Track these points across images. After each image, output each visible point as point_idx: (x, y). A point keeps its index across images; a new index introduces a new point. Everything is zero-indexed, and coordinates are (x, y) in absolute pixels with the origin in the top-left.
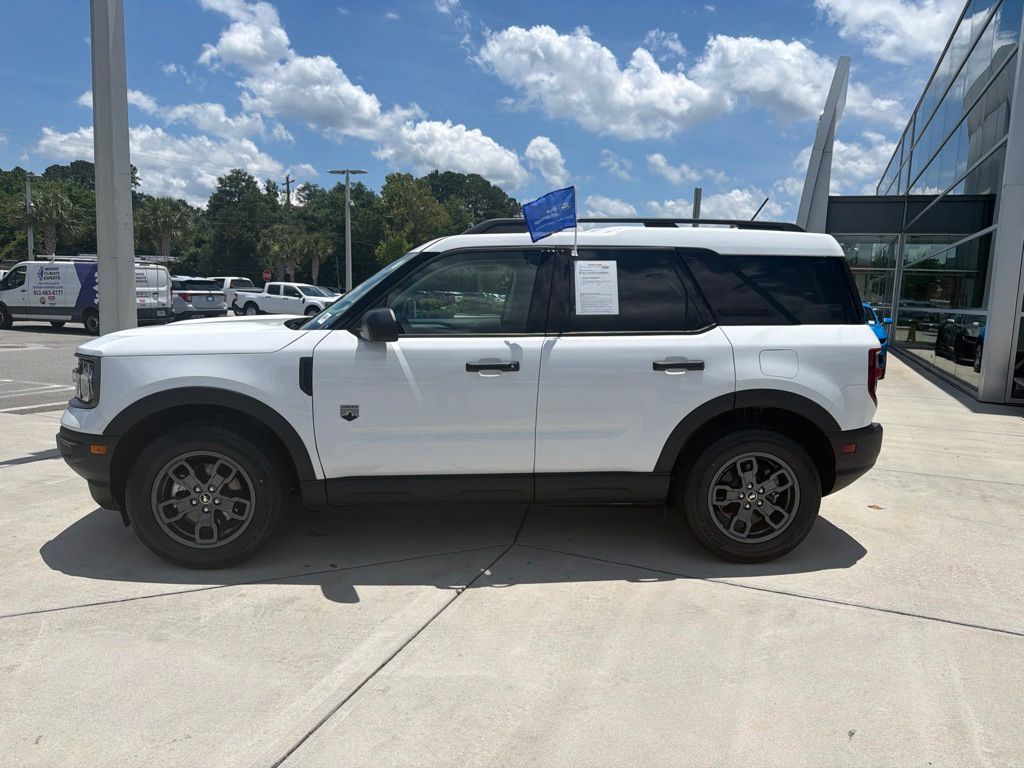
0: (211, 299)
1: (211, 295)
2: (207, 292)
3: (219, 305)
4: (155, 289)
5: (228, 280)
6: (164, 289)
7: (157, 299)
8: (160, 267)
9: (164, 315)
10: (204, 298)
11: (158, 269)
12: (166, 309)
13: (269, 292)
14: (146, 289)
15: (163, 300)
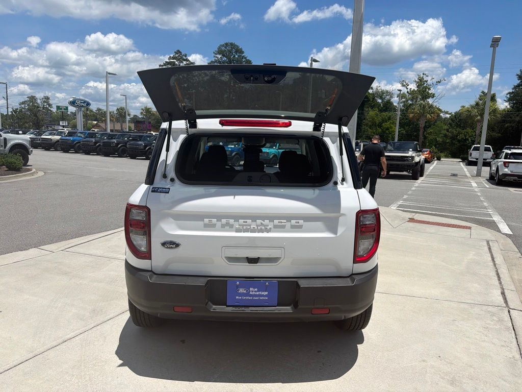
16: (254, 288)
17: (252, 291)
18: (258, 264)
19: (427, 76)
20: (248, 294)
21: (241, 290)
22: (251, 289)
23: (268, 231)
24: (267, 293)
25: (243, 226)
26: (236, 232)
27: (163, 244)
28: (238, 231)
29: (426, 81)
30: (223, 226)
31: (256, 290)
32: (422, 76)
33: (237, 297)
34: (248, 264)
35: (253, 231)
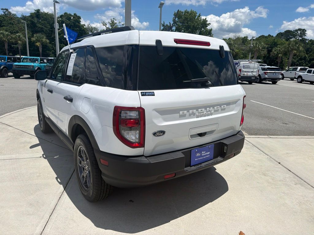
0: (275, 74)
1: (275, 73)
2: (274, 72)
3: (278, 76)
4: (252, 70)
5: (299, 68)
6: (256, 70)
7: (252, 73)
8: (256, 63)
9: (254, 78)
10: (272, 74)
11: (255, 64)
12: (255, 77)
13: (307, 73)
14: (249, 70)
15: (254, 74)
16: (204, 151)
17: (203, 154)
18: (205, 136)
19: (116, 20)
20: (201, 156)
21: (198, 155)
22: (203, 152)
23: (211, 114)
24: (209, 153)
25: (200, 113)
26: (197, 118)
27: (155, 134)
28: (198, 117)
29: (116, 23)
30: (190, 115)
31: (205, 152)
32: (113, 20)
33: (196, 160)
34: (200, 137)
35: (205, 116)
